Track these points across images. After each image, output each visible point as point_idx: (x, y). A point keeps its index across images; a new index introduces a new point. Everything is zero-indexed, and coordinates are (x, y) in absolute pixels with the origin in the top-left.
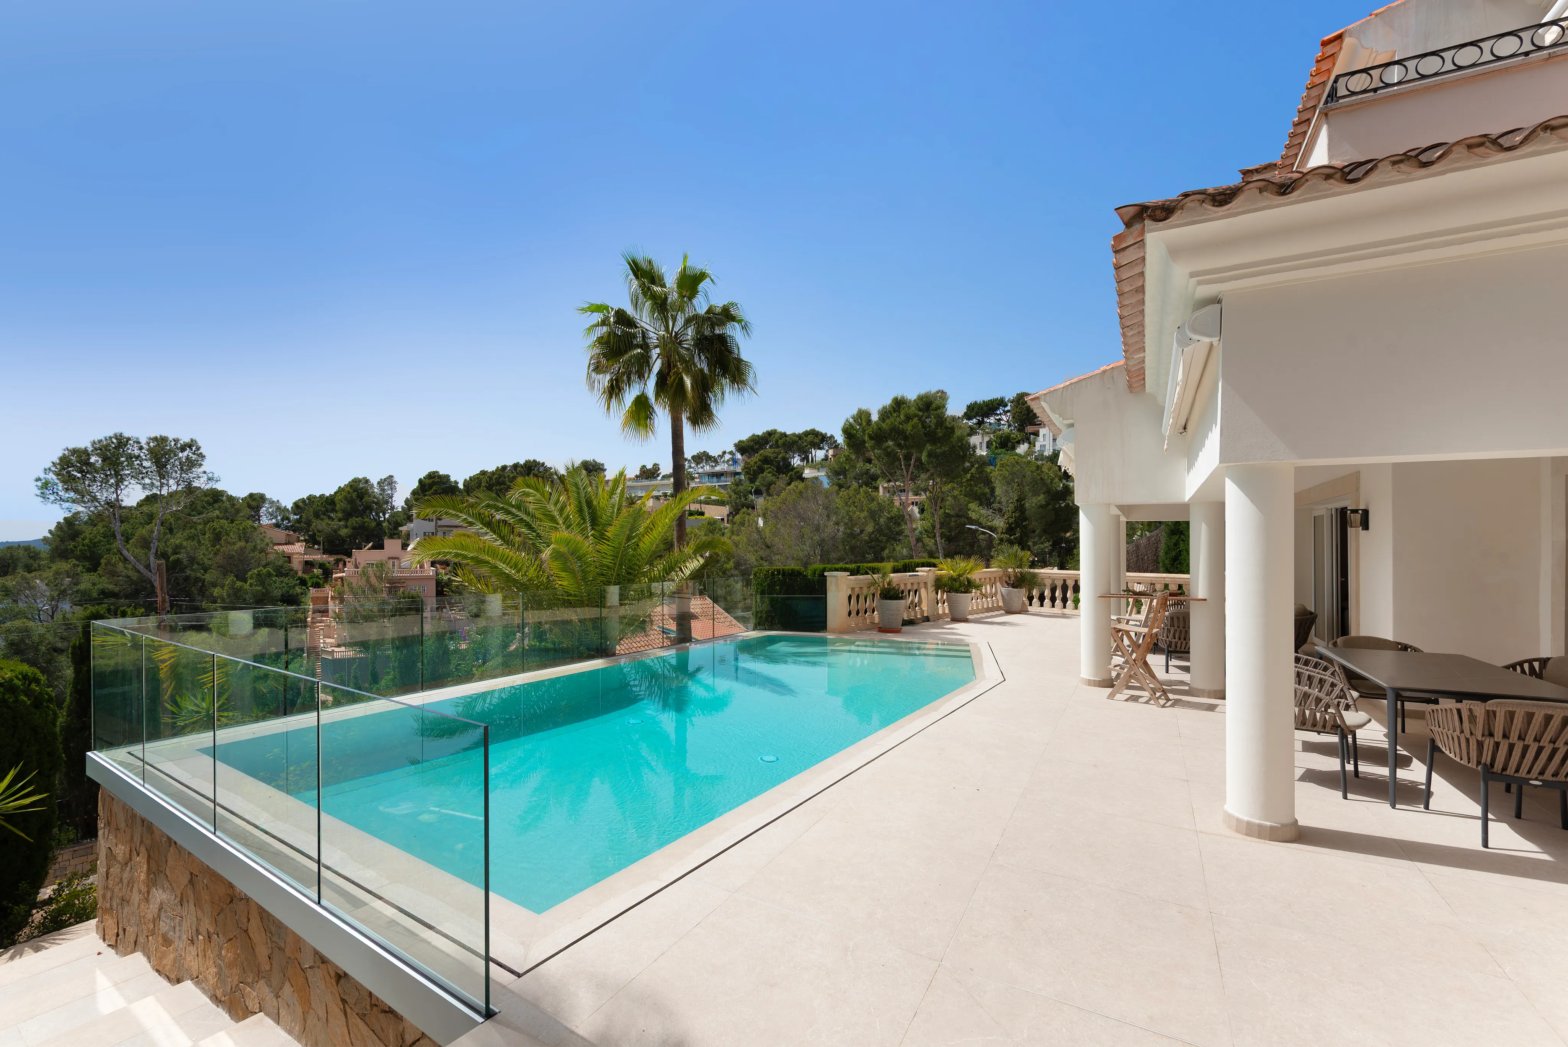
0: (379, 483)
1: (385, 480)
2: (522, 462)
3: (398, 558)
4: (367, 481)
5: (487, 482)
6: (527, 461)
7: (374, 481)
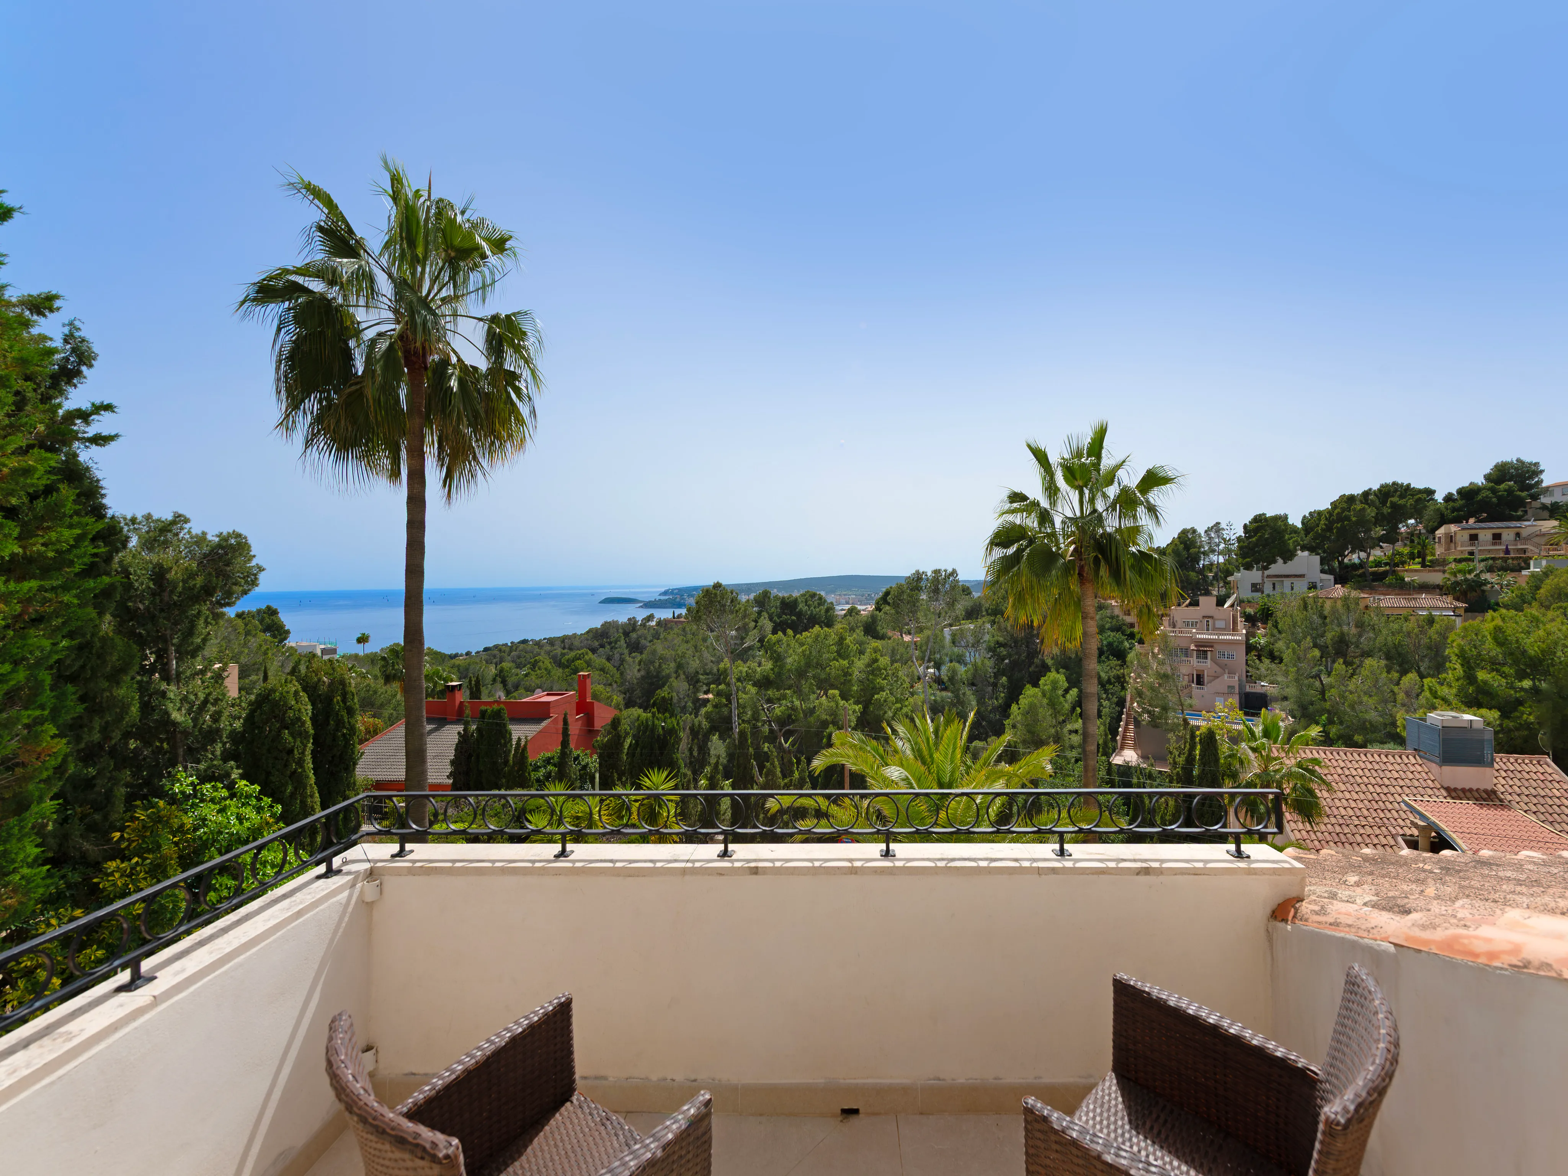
0: (1206, 532)
1: (1212, 527)
2: (1376, 487)
3: (1212, 617)
4: (1194, 531)
5: (1326, 519)
6: (1382, 486)
7: (1201, 530)
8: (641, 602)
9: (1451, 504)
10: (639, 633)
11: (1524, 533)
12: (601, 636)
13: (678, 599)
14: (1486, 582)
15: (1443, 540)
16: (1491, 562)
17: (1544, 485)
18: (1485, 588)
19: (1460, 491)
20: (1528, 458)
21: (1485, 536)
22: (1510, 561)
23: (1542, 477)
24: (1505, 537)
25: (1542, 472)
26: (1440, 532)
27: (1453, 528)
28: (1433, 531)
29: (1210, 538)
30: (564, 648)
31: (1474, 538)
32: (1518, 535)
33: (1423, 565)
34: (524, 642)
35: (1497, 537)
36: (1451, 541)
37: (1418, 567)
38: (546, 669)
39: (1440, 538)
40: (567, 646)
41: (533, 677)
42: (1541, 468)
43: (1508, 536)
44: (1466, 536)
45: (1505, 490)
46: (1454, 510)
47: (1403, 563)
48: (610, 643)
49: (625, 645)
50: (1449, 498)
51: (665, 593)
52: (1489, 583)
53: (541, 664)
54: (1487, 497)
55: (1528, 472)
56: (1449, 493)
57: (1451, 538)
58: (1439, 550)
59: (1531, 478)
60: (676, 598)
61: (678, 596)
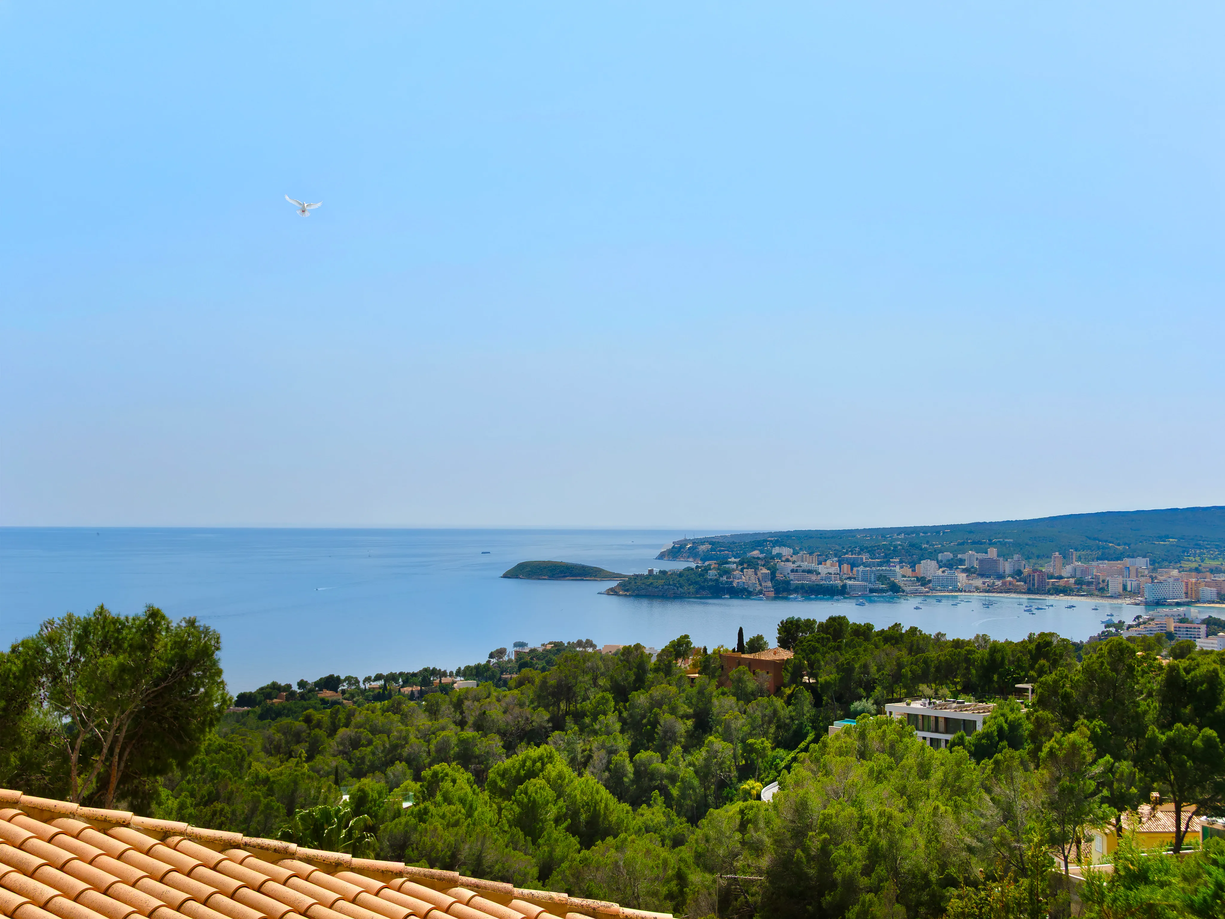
8: (611, 576)
10: (657, 692)
12: (553, 695)
30: (462, 724)
34: (331, 683)
38: (462, 801)
40: (471, 720)
41: (438, 823)
48: (578, 716)
49: (618, 726)
51: (675, 552)
53: (447, 785)
60: (707, 569)
61: (713, 563)
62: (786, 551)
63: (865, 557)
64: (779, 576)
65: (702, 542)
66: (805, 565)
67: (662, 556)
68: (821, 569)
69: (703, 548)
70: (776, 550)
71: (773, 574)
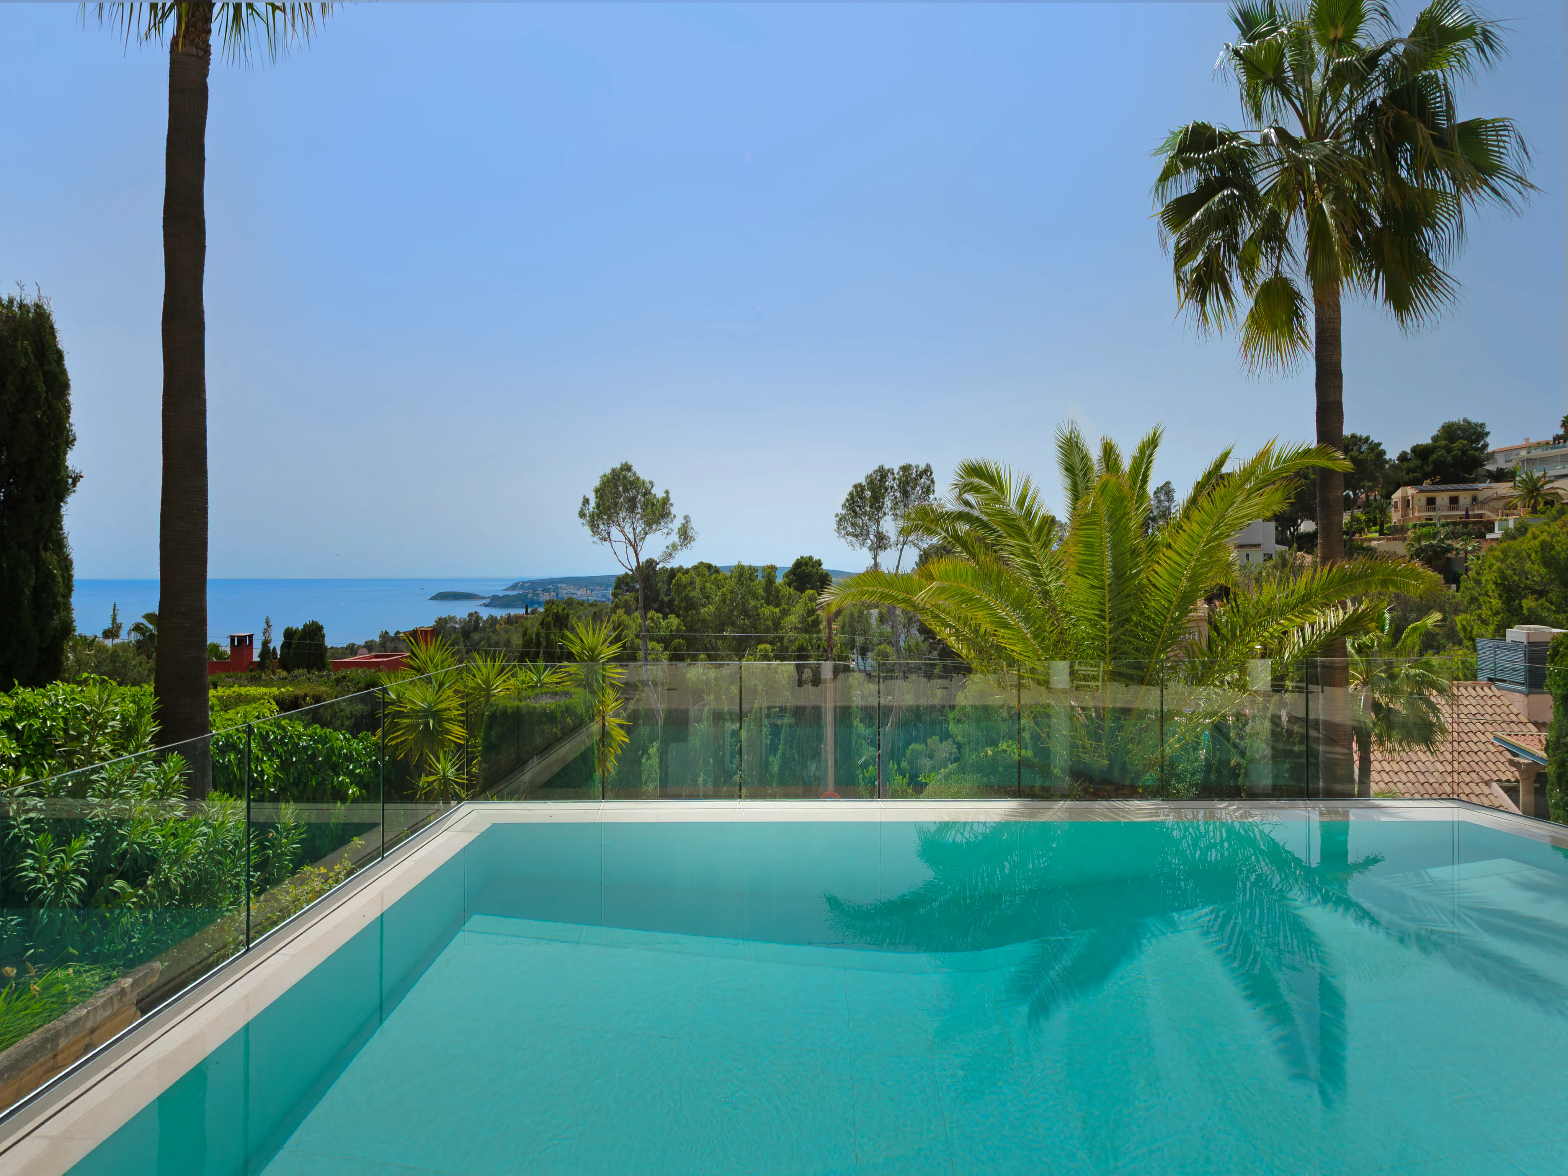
0: (1155, 493)
1: (1162, 488)
8: (483, 598)
9: (1406, 464)
11: (1481, 496)
13: (530, 596)
14: (1449, 549)
15: (1400, 505)
16: (1452, 527)
17: (1490, 449)
18: (1449, 555)
19: (1415, 450)
20: (1474, 419)
21: (1442, 499)
22: (1471, 526)
23: (1488, 440)
24: (1462, 501)
25: (1487, 434)
26: (1397, 496)
27: (1410, 491)
28: (1388, 496)
29: (1160, 501)
31: (1431, 502)
32: (1474, 499)
33: (1381, 532)
35: (1454, 501)
36: (1408, 506)
37: (1376, 535)
39: (1396, 503)
42: (1487, 430)
43: (1465, 499)
44: (1423, 497)
45: (1459, 449)
46: (1409, 471)
47: (1361, 531)
50: (1403, 457)
51: (514, 587)
52: (1453, 549)
54: (1442, 456)
55: (1474, 433)
56: (1404, 452)
57: (1406, 502)
58: (1395, 517)
59: (1477, 441)
60: (528, 593)
61: (531, 591)
62: (564, 586)
63: (597, 588)
64: (560, 596)
65: (527, 582)
66: (571, 591)
67: (507, 589)
68: (579, 593)
69: (526, 585)
70: (559, 585)
71: (557, 595)
